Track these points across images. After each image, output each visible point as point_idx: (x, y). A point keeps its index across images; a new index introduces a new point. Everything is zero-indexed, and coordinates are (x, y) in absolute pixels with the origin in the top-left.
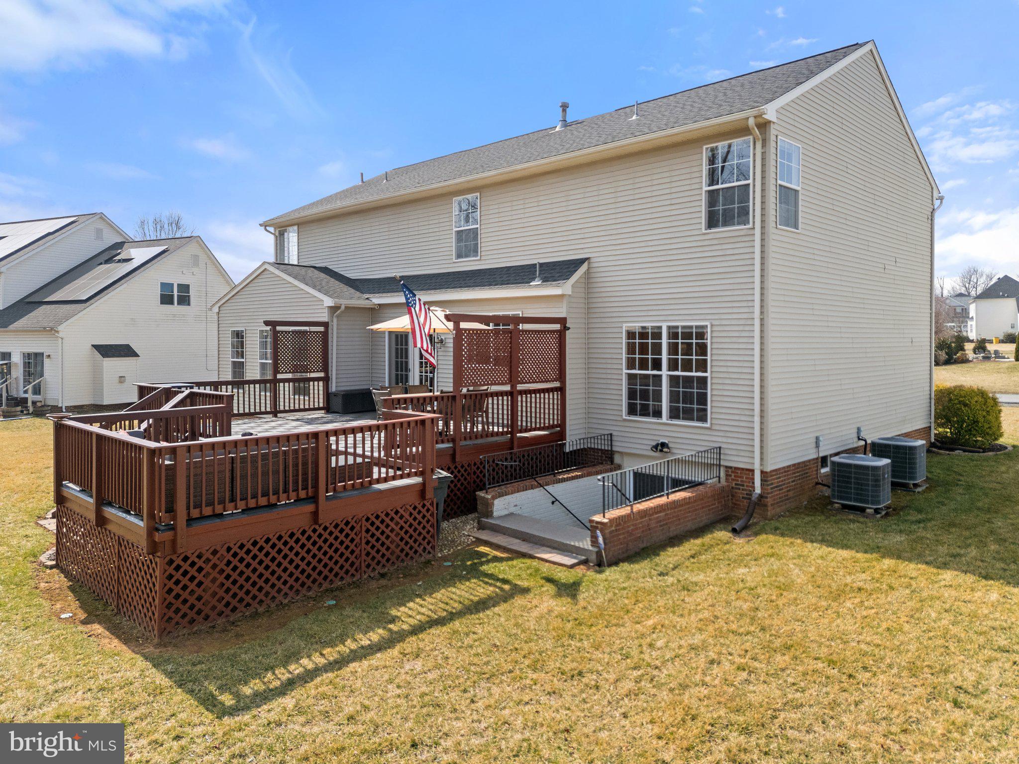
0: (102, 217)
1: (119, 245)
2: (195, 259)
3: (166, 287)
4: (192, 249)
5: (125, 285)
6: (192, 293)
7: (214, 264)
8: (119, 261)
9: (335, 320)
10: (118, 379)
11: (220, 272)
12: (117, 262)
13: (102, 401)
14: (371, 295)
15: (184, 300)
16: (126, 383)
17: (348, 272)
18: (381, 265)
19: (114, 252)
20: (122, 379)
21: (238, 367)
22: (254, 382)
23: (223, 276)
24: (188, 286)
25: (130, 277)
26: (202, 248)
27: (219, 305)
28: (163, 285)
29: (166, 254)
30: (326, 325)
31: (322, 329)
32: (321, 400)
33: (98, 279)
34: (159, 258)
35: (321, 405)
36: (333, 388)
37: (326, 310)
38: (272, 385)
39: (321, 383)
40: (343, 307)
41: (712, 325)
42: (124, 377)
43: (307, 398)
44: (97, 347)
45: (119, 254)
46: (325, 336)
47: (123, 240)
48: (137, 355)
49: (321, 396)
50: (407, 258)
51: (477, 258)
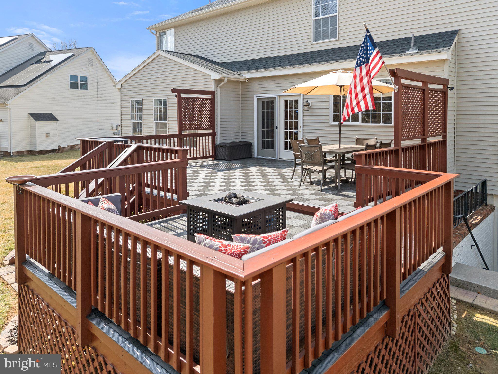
0: (33, 36)
1: (44, 53)
2: (91, 60)
3: (73, 77)
4: (89, 55)
5: (49, 76)
6: (89, 82)
7: (102, 65)
8: (44, 62)
9: (219, 90)
10: (45, 134)
11: (105, 70)
12: (43, 63)
13: (36, 148)
14: (243, 72)
15: (84, 86)
16: (50, 137)
17: (215, 58)
18: (244, 51)
19: (40, 57)
20: (48, 135)
21: (137, 126)
22: (173, 136)
23: (107, 72)
24: (86, 78)
25: (51, 71)
26: (95, 55)
27: (122, 82)
28: (71, 76)
29: (73, 57)
30: (213, 93)
31: (210, 96)
32: (211, 151)
33: (32, 72)
34: (69, 60)
35: (211, 154)
36: (218, 142)
37: (213, 82)
38: (179, 139)
39: (210, 137)
40: (226, 80)
42: (49, 133)
43: (195, 148)
44: (32, 115)
45: (44, 58)
46: (212, 102)
47: (46, 51)
48: (56, 120)
49: (211, 148)
50: (268, 44)
51: (335, 39)
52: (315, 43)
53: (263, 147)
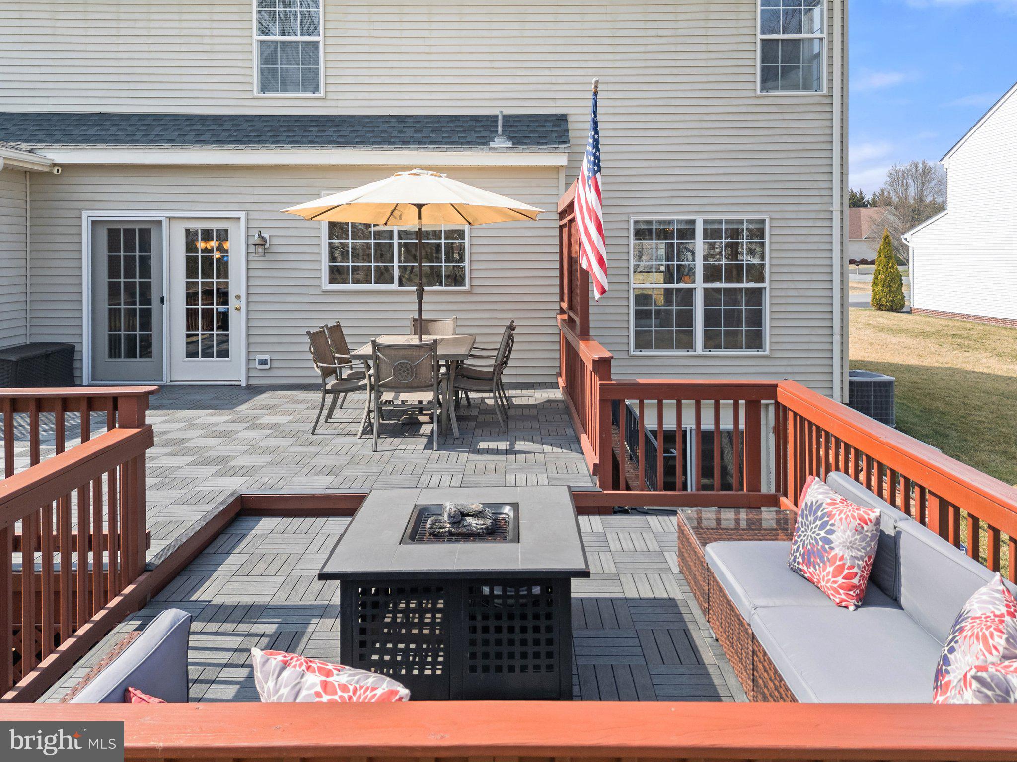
14: (37, 145)
41: (771, 219)
51: (316, 95)
52: (262, 95)
53: (114, 351)
